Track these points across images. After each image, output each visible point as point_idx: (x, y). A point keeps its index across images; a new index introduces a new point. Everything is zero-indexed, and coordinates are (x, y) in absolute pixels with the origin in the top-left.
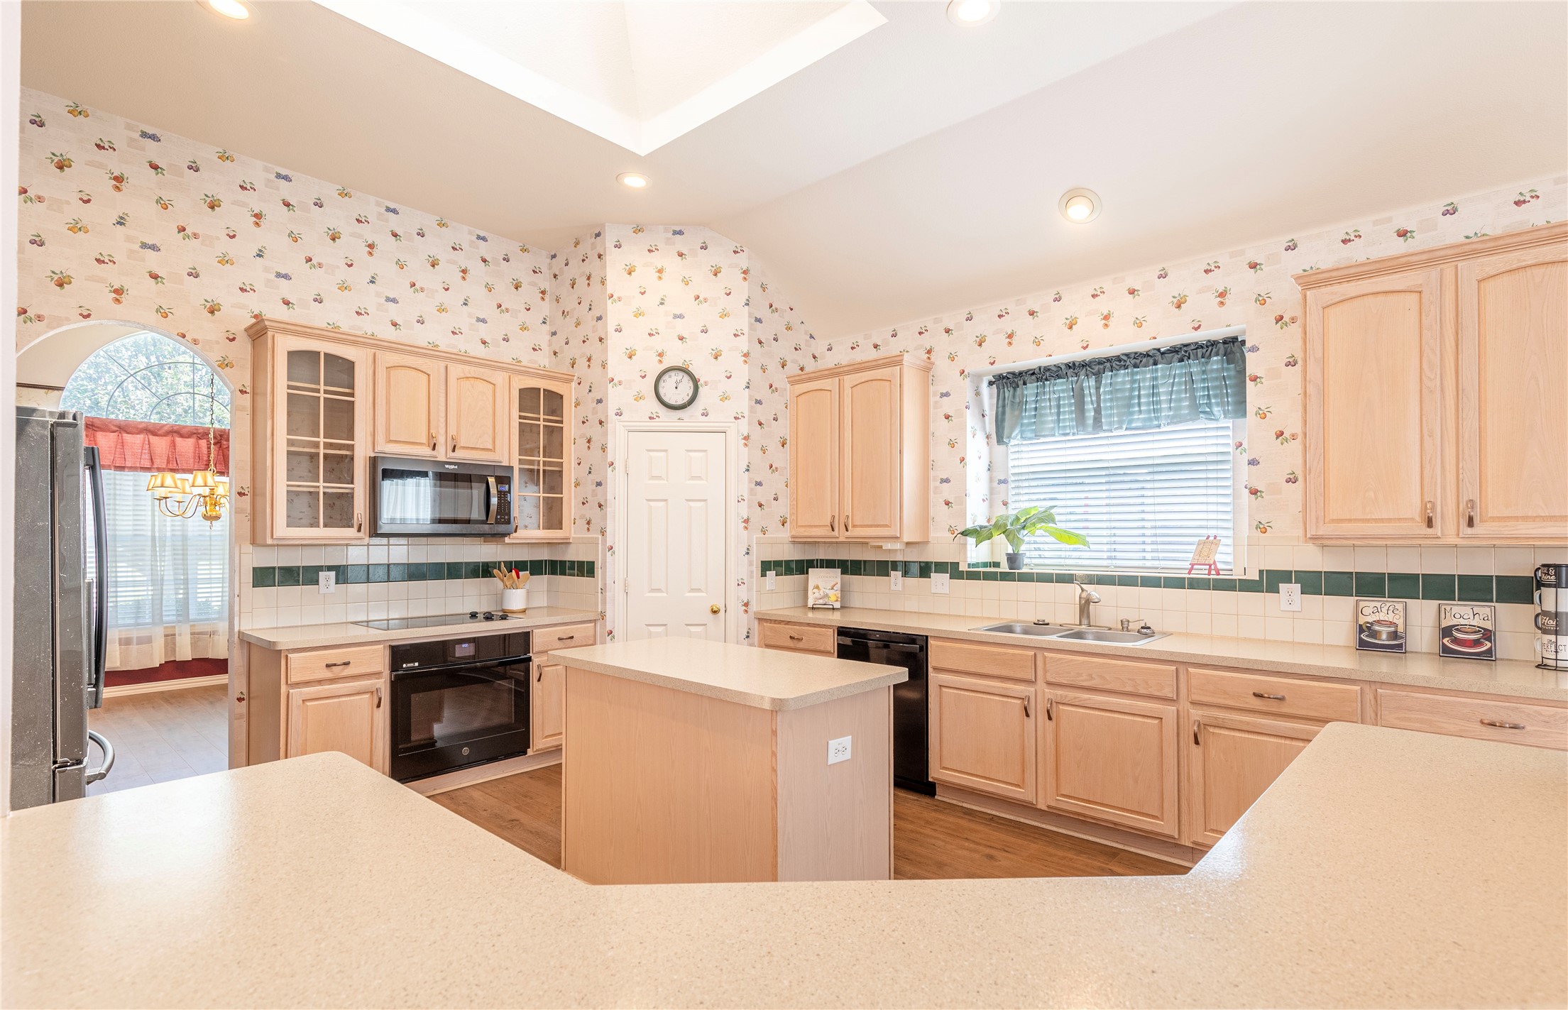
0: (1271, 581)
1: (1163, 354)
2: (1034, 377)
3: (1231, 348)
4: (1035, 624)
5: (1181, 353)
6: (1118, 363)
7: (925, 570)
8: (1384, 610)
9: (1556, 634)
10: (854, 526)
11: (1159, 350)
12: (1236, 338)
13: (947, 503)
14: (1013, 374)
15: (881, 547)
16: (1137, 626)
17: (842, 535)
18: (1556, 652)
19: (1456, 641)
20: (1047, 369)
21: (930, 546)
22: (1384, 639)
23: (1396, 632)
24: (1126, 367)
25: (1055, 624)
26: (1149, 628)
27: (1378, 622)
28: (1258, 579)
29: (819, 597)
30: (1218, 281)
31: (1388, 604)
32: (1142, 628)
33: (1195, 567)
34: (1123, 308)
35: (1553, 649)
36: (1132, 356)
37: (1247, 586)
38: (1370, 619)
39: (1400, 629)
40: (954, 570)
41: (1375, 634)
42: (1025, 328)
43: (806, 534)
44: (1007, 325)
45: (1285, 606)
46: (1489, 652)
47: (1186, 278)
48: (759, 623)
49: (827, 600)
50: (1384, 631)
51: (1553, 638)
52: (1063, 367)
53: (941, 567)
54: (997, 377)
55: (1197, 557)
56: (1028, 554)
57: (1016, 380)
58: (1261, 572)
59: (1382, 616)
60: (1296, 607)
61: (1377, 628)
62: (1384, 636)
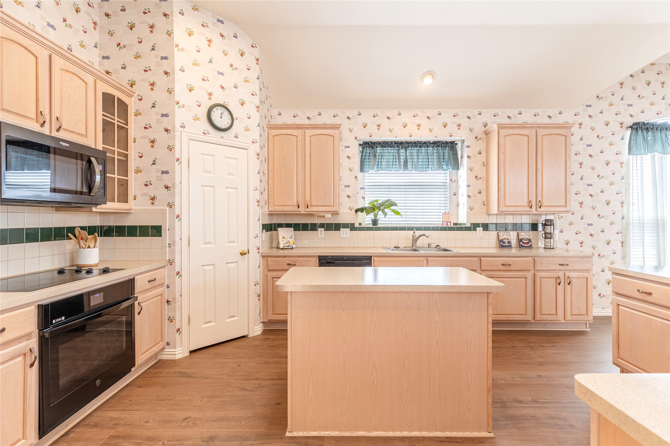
0: (474, 227)
1: (430, 144)
2: (380, 145)
3: (452, 145)
4: (394, 247)
5: (436, 144)
6: (414, 145)
7: (337, 227)
8: (505, 235)
9: (551, 239)
10: (311, 206)
11: (429, 142)
12: (454, 142)
13: (348, 196)
14: (371, 142)
15: (324, 216)
16: (435, 245)
17: (302, 210)
18: (551, 244)
19: (523, 243)
20: (387, 143)
21: (340, 216)
22: (507, 244)
23: (509, 241)
24: (416, 147)
25: (402, 247)
26: (439, 246)
27: (504, 238)
28: (470, 226)
29: (285, 242)
30: (458, 120)
31: (506, 233)
32: (437, 246)
33: (444, 223)
34: (425, 124)
35: (550, 243)
36: (420, 143)
37: (467, 229)
38: (502, 238)
39: (510, 241)
40: (352, 227)
41: (504, 243)
42: (385, 124)
43: (281, 210)
44: (377, 121)
45: (478, 235)
46: (531, 245)
47: (447, 117)
48: (263, 259)
49: (289, 244)
50: (506, 241)
51: (550, 240)
52: (394, 143)
53: (346, 226)
54: (364, 143)
55: (444, 219)
56: (380, 219)
57: (372, 145)
58: (471, 224)
59: (505, 237)
60: (481, 235)
61: (504, 241)
62: (506, 243)
